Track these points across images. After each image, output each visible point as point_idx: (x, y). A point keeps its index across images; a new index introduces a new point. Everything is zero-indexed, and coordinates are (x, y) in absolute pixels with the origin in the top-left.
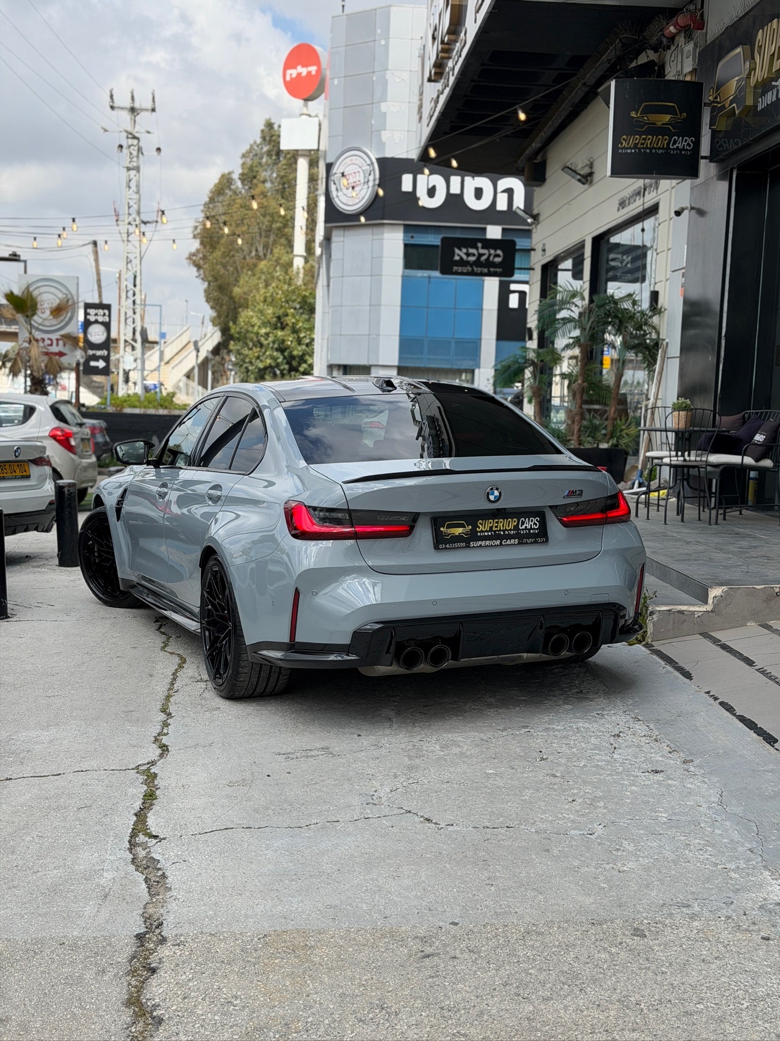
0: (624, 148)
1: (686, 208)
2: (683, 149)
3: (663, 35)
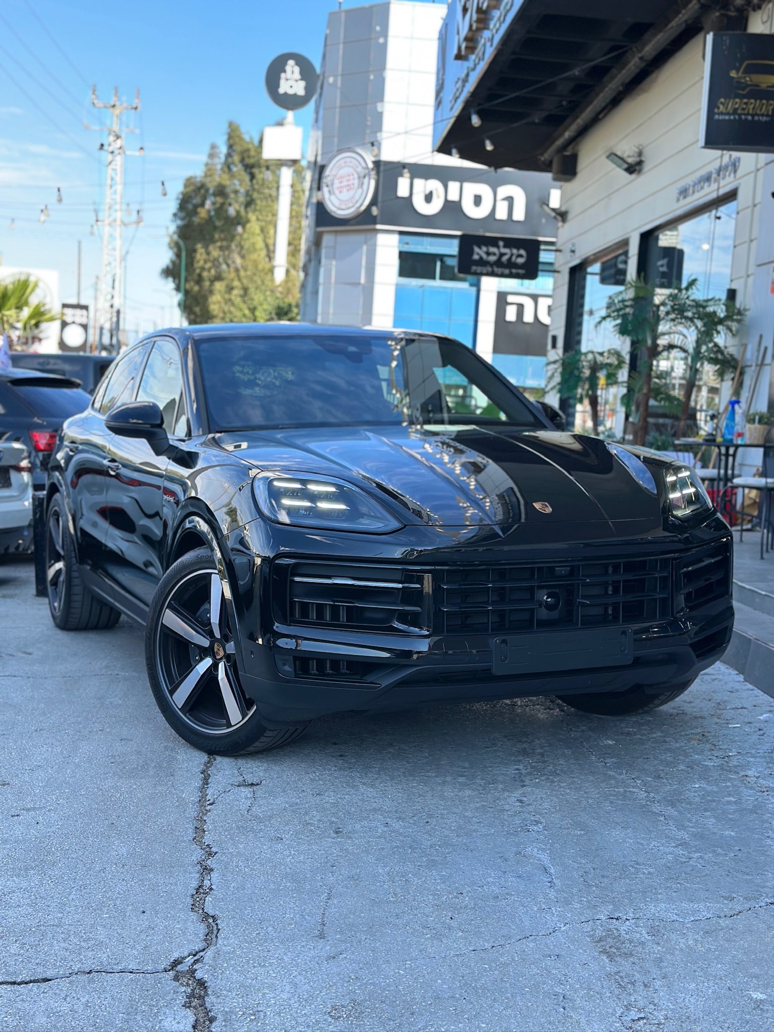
0: (722, 113)
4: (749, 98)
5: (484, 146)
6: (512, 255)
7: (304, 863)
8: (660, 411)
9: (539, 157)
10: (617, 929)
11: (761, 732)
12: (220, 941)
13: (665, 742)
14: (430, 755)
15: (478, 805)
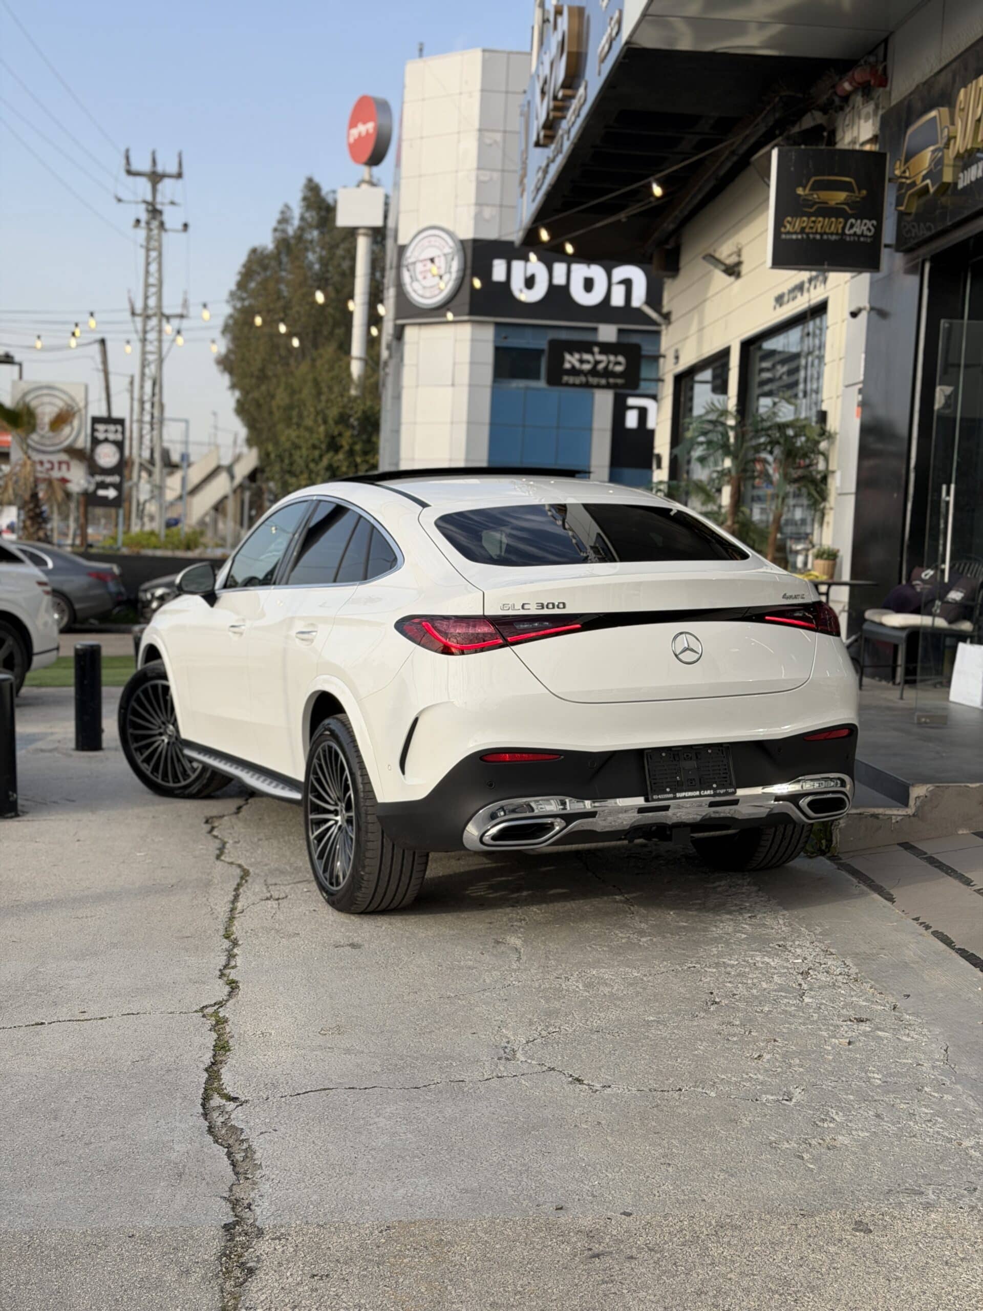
0: (788, 233)
1: (864, 309)
2: (862, 235)
3: (835, 93)
4: (817, 216)
5: (565, 250)
6: (609, 362)
12: (239, 997)
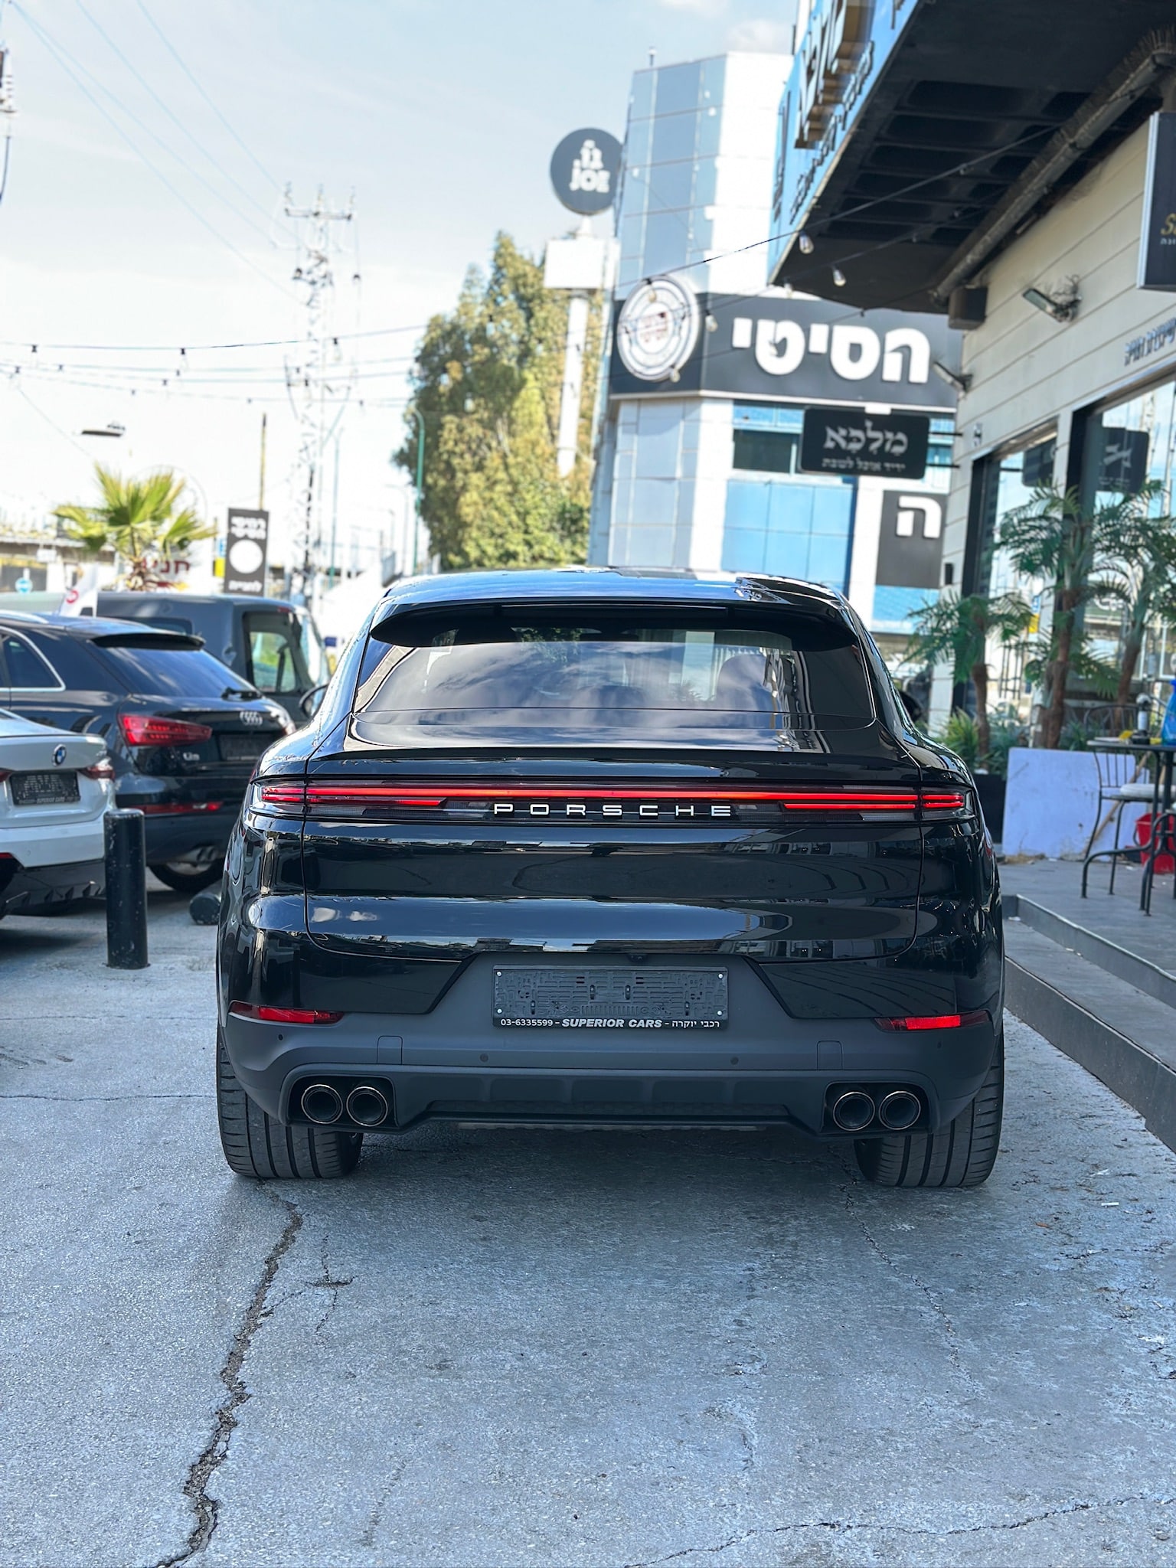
0: (1172, 236)
5: (832, 279)
6: (885, 441)
7: (377, 1417)
8: (1086, 688)
9: (930, 292)
10: (827, 1543)
11: (1150, 1216)
12: (211, 1546)
13: (993, 1228)
14: (622, 1242)
15: (672, 1327)
